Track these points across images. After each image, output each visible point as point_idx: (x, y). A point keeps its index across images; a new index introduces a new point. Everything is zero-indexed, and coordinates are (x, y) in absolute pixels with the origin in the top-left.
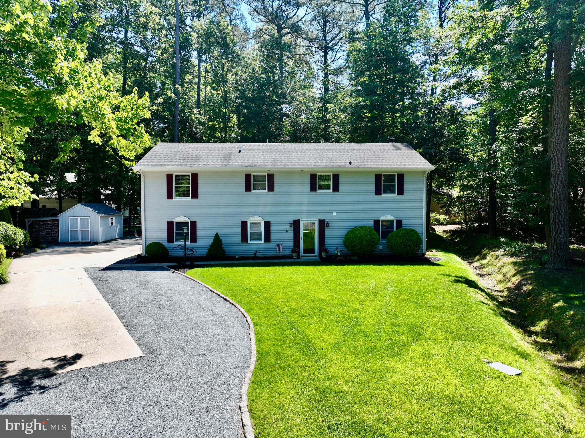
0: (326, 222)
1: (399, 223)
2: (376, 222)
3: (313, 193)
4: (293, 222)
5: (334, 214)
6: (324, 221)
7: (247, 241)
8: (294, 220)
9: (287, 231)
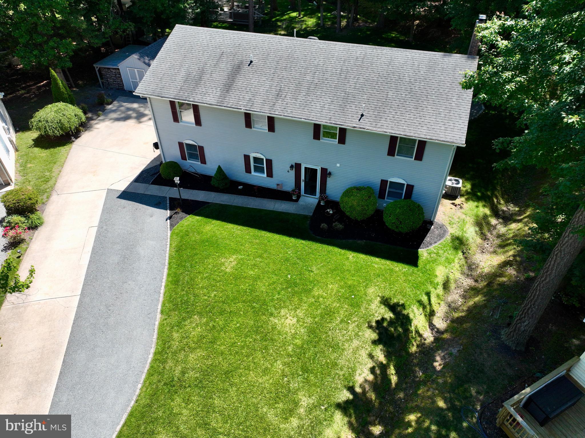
0: (328, 172)
1: (410, 188)
2: (384, 183)
3: (316, 141)
4: (294, 165)
5: (338, 165)
6: (326, 169)
7: (250, 173)
8: (296, 163)
9: (288, 172)
